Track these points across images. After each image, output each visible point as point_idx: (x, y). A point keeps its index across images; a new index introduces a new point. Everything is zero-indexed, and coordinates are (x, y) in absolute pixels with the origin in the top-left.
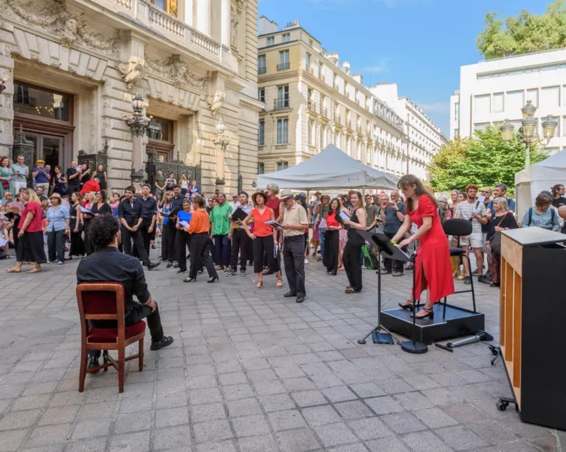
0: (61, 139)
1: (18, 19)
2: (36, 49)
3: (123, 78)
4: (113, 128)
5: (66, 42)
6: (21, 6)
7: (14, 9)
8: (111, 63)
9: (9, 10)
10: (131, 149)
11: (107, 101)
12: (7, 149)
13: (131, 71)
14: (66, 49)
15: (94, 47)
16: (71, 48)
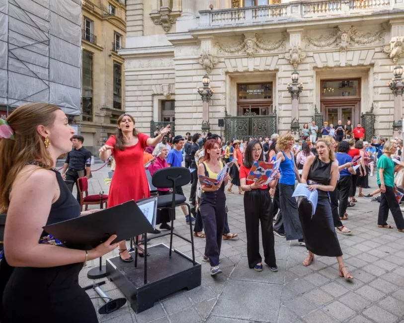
0: (353, 107)
1: (315, 48)
2: (326, 60)
3: (389, 56)
4: (381, 94)
5: (342, 49)
6: (317, 40)
7: (312, 44)
8: (377, 50)
9: (311, 46)
10: (393, 106)
11: (376, 76)
12: (311, 118)
13: (393, 49)
14: (343, 53)
15: (364, 43)
16: (347, 51)
